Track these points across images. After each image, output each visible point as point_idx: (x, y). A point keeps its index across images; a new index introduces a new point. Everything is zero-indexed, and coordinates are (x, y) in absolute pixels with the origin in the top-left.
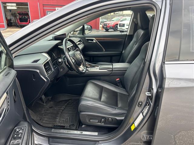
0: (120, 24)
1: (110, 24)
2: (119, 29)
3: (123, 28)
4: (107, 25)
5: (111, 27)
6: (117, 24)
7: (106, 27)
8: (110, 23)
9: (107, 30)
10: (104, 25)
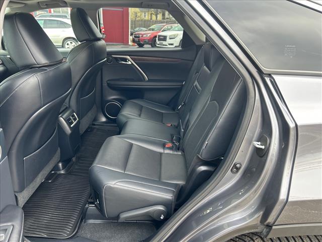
0: (159, 36)
1: (145, 36)
2: (158, 44)
3: (164, 43)
4: (139, 37)
5: (147, 41)
6: (156, 37)
7: (139, 41)
8: (145, 34)
9: (141, 46)
10: (135, 37)
